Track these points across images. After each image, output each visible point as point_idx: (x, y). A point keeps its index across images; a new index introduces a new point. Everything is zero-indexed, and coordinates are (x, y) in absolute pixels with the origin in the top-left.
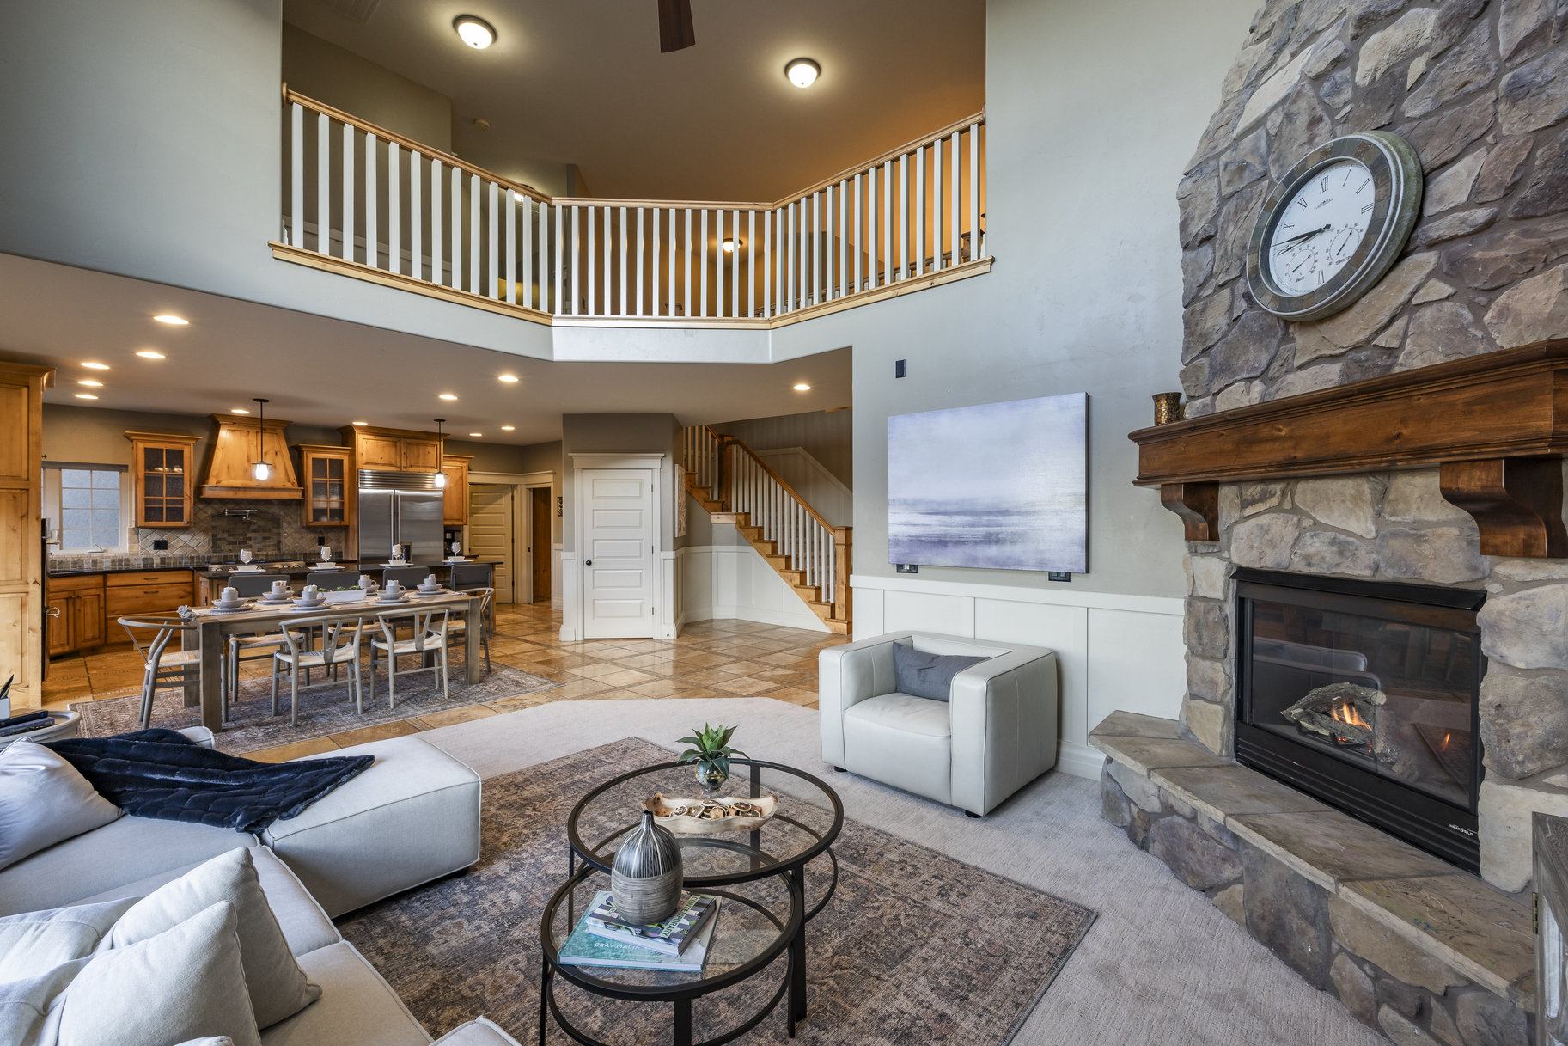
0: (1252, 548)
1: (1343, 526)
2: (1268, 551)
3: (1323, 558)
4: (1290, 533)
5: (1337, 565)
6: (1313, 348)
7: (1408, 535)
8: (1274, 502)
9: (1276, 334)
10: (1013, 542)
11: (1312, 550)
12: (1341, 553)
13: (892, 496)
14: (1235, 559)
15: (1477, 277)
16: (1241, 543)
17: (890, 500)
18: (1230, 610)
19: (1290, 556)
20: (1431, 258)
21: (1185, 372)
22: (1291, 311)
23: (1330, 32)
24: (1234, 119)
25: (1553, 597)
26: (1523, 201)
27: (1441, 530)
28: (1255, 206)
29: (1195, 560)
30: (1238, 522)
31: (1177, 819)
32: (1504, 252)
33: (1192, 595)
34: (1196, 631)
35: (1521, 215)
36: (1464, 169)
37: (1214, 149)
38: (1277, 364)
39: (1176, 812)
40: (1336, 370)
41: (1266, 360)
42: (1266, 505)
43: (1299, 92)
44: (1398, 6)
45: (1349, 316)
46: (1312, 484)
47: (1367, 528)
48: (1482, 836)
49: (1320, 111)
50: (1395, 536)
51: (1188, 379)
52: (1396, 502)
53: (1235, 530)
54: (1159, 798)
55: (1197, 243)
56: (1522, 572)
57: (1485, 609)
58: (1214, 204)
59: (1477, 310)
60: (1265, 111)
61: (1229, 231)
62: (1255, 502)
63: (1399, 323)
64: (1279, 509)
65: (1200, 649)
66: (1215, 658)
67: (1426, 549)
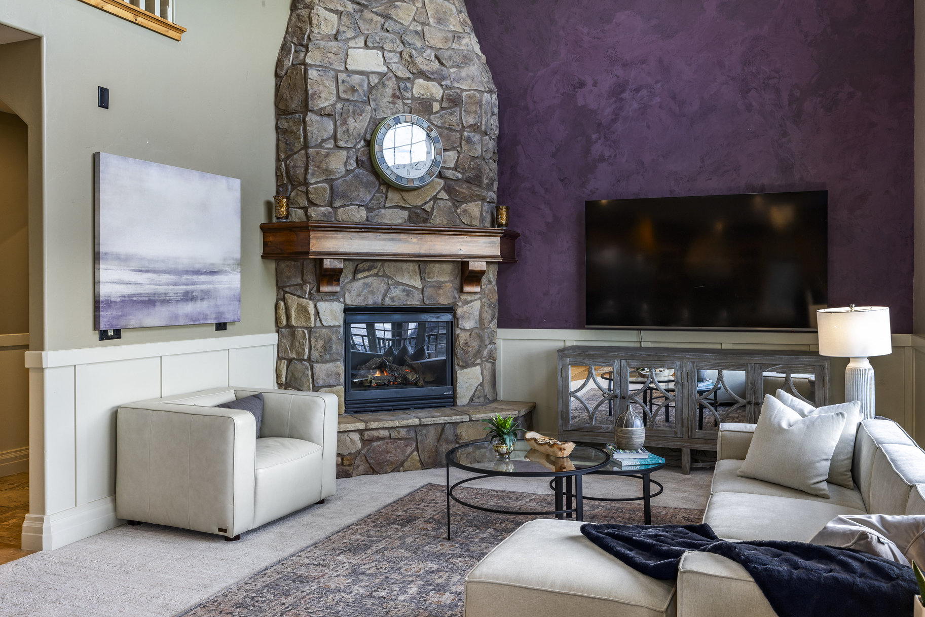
0: (360, 295)
1: (409, 283)
2: (370, 296)
3: (399, 298)
4: (383, 287)
5: (406, 301)
6: (396, 201)
7: (435, 286)
8: (374, 271)
9: (375, 187)
10: (203, 299)
11: (394, 294)
12: (408, 295)
13: (103, 249)
14: (348, 302)
15: (456, 196)
16: (353, 293)
17: (99, 253)
18: (342, 331)
19: (384, 298)
20: (442, 182)
21: (315, 189)
22: (404, 183)
23: (391, 55)
24: (341, 56)
25: (477, 305)
26: (469, 177)
27: (447, 284)
28: (366, 117)
29: (319, 304)
30: (351, 282)
31: (375, 444)
32: (465, 191)
33: (315, 326)
34: (324, 347)
35: (468, 181)
36: (452, 156)
37: (331, 64)
38: (374, 202)
39: (378, 439)
40: (405, 214)
41: (369, 199)
42: (369, 273)
43: (390, 78)
44: (433, 77)
45: (415, 193)
46: (394, 264)
47: (418, 284)
48: (459, 390)
49: (398, 93)
50: (431, 287)
51: (317, 194)
52: (429, 273)
53: (349, 286)
54: (362, 440)
55: (322, 113)
56: (469, 298)
57: (460, 311)
58: (334, 98)
59: (456, 207)
60: (368, 70)
61: (351, 121)
62: (364, 271)
63: (432, 202)
64: (377, 275)
65: (328, 357)
66: (337, 360)
67: (441, 292)
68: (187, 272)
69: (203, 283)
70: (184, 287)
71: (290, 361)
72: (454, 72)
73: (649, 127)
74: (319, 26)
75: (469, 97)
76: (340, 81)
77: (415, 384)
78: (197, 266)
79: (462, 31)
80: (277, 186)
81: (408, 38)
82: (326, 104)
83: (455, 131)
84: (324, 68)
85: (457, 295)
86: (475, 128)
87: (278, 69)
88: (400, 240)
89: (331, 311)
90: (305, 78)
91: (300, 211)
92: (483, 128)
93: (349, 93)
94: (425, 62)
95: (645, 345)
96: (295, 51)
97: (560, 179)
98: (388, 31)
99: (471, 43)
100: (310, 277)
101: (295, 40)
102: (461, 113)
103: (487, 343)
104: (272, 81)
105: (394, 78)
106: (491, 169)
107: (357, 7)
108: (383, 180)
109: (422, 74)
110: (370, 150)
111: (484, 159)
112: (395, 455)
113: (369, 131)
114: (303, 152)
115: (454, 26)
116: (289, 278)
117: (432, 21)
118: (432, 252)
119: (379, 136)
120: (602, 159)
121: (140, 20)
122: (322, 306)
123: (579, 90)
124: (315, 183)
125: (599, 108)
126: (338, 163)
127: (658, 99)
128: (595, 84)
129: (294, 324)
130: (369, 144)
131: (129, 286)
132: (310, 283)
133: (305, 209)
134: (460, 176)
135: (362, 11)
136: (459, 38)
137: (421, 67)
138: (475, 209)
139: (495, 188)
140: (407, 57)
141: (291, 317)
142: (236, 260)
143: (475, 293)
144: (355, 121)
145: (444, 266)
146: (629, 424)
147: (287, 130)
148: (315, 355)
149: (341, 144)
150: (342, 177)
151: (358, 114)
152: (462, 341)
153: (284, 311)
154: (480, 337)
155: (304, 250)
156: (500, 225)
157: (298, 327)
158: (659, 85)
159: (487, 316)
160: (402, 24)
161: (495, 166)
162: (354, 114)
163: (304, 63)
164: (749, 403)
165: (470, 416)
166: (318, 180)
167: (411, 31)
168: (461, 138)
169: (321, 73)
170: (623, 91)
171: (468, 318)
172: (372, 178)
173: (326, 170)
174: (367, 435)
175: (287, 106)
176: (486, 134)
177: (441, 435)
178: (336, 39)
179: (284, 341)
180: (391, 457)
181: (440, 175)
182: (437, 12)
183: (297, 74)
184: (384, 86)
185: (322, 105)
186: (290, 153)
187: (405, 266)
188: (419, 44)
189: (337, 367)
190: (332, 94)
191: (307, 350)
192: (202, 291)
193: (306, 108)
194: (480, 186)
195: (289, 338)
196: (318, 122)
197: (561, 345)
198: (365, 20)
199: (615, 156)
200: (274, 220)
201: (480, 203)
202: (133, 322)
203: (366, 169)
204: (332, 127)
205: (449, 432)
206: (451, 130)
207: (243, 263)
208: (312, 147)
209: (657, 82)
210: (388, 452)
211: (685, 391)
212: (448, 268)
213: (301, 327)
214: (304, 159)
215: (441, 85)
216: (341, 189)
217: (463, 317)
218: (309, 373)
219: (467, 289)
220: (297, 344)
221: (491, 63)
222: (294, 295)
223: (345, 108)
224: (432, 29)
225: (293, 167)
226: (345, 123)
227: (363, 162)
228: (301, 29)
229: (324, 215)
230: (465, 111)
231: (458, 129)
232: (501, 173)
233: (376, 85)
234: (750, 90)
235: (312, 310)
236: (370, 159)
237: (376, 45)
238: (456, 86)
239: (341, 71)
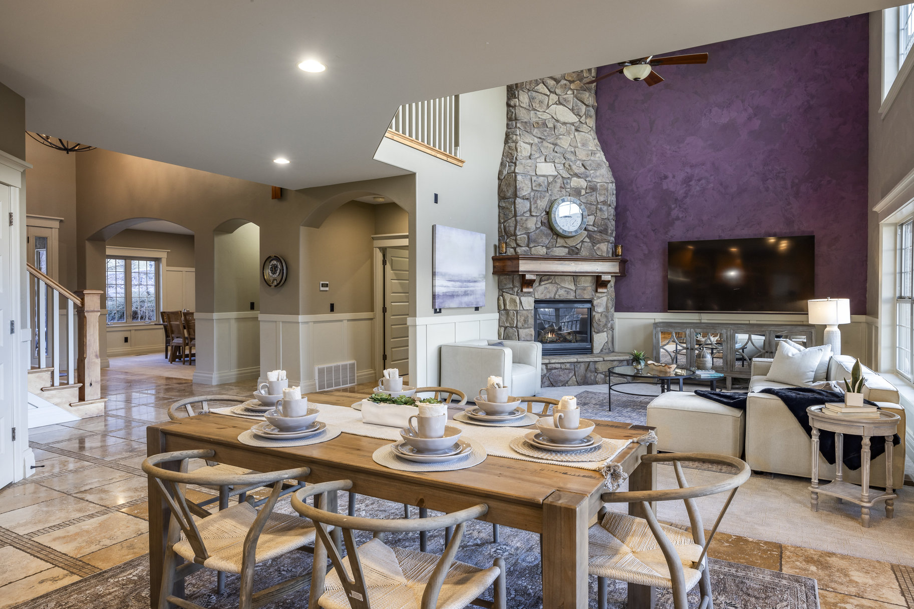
0: (542, 293)
1: (568, 287)
2: (548, 294)
3: (563, 295)
4: (554, 289)
5: (566, 297)
6: (562, 243)
7: (582, 289)
8: (550, 281)
9: (551, 236)
10: (471, 295)
11: (561, 293)
12: (567, 294)
13: (437, 270)
14: (537, 297)
15: (594, 240)
16: (539, 292)
17: (435, 272)
18: (533, 312)
19: (555, 295)
20: (586, 232)
21: (520, 238)
22: (566, 234)
23: (559, 165)
24: (533, 167)
25: (605, 299)
26: (601, 229)
27: (589, 288)
28: (547, 199)
29: (521, 298)
30: (538, 286)
31: (553, 371)
32: (598, 237)
33: (520, 310)
34: (525, 321)
35: (600, 232)
36: (592, 218)
37: (528, 172)
38: (550, 244)
39: (555, 368)
40: (567, 250)
41: (547, 242)
42: (548, 282)
43: (559, 178)
44: (581, 176)
45: (572, 239)
46: (560, 277)
47: (573, 288)
48: (594, 345)
49: (563, 186)
50: (580, 289)
51: (521, 240)
52: (579, 282)
53: (537, 288)
54: (547, 369)
55: (524, 198)
56: (600, 295)
57: (595, 303)
58: (530, 190)
59: (594, 246)
60: (548, 174)
61: (539, 202)
62: (545, 280)
63: (581, 244)
64: (551, 283)
65: (526, 326)
66: (531, 327)
67: (585, 292)
68: (465, 281)
69: (472, 287)
70: (464, 289)
71: (506, 328)
72: (593, 173)
73: (706, 201)
74: (521, 152)
75: (601, 186)
76: (533, 181)
77: (570, 342)
78: (469, 278)
79: (596, 150)
80: (499, 236)
81: (567, 156)
82: (526, 193)
83: (593, 205)
84: (525, 174)
85: (594, 294)
86: (604, 203)
87: (500, 176)
88: (565, 264)
89: (528, 301)
90: (515, 180)
91: (512, 250)
92: (609, 203)
93: (538, 187)
94: (577, 168)
95: (703, 321)
96: (509, 166)
97: (652, 230)
98: (556, 152)
99: (600, 156)
100: (517, 284)
101: (508, 160)
102: (596, 195)
103: (610, 320)
104: (497, 181)
105: (561, 178)
106: (612, 225)
107: (540, 140)
108: (555, 232)
109: (577, 175)
110: (548, 217)
111: (609, 220)
112: (564, 377)
113: (548, 207)
114: (514, 218)
115: (591, 147)
116: (505, 284)
117: (579, 145)
118: (582, 271)
119: (554, 209)
120: (678, 218)
121: (449, 159)
122: (523, 299)
123: (664, 180)
124: (520, 235)
125: (676, 191)
126: (532, 224)
127: (712, 185)
128: (674, 177)
129: (508, 308)
130: (548, 213)
131: (445, 288)
132: (517, 287)
133: (515, 249)
134: (596, 229)
135: (542, 142)
136: (595, 154)
137: (575, 171)
138: (604, 247)
139: (614, 235)
140: (568, 166)
141: (506, 305)
142: (483, 275)
143: (604, 293)
144: (541, 202)
145: (587, 278)
146: (704, 357)
147: (504, 207)
148: (520, 325)
149: (534, 214)
150: (534, 231)
151: (543, 199)
152: (596, 319)
153: (502, 301)
154: (606, 316)
155: (516, 270)
156: (619, 255)
157: (510, 310)
158: (712, 177)
159: (610, 305)
160: (564, 148)
161: (614, 223)
162: (540, 198)
163: (514, 172)
164: (767, 352)
165: (603, 358)
166: (522, 233)
167: (569, 152)
168: (596, 208)
169: (523, 177)
170: (690, 181)
171: (600, 306)
172: (549, 232)
173: (527, 228)
174: (549, 366)
175: (505, 195)
176: (610, 206)
177: (587, 368)
178: (530, 158)
179: (502, 317)
180: (562, 378)
181: (585, 229)
182: (582, 140)
183: (510, 178)
184: (556, 182)
185: (524, 194)
186: (506, 219)
187: (566, 278)
188: (573, 158)
189: (531, 331)
190: (529, 188)
191: (515, 322)
192: (471, 291)
193: (515, 195)
194: (606, 234)
195: (505, 316)
196: (522, 203)
197: (653, 321)
198: (544, 147)
199: (686, 216)
200: (498, 255)
201: (607, 243)
202: (447, 306)
203: (546, 227)
204: (529, 205)
205: (592, 366)
206: (591, 204)
207: (486, 277)
208: (518, 216)
209: (711, 175)
210: (560, 376)
211: (729, 346)
212: (589, 279)
213: (512, 311)
214: (515, 222)
215: (586, 180)
216: (533, 237)
217: (597, 306)
218: (517, 334)
219: (600, 290)
220: (510, 319)
221: (611, 166)
222: (508, 293)
223: (536, 195)
224: (580, 150)
225: (508, 227)
226: (536, 203)
227: (545, 223)
228: (511, 154)
229: (525, 251)
230: (599, 194)
231: (595, 203)
232: (617, 227)
233: (552, 182)
234: (768, 179)
235: (518, 301)
236: (548, 221)
237: (551, 160)
238: (594, 180)
239: (533, 176)
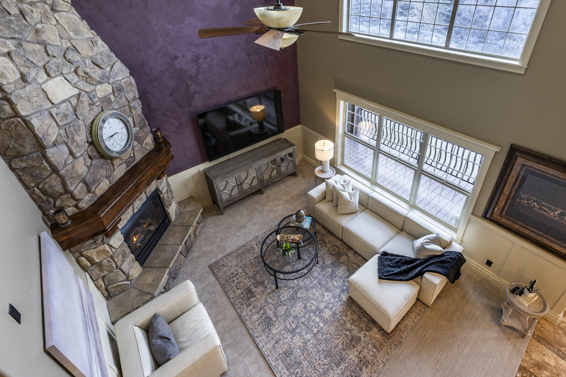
0: (124, 220)
2: (128, 216)
5: (142, 203)
6: (118, 163)
9: (105, 164)
12: (141, 200)
14: (121, 228)
15: (140, 139)
19: (133, 211)
21: (76, 191)
23: (71, 76)
24: (42, 95)
25: (164, 180)
26: (142, 126)
28: (82, 128)
33: (113, 253)
34: (123, 256)
35: (142, 128)
36: (130, 119)
37: (41, 106)
38: (109, 172)
40: (124, 165)
41: (105, 173)
44: (104, 81)
48: (170, 216)
49: (91, 102)
51: (79, 193)
55: (55, 144)
56: (161, 180)
57: (160, 188)
58: (57, 130)
59: (142, 145)
60: (66, 97)
61: (75, 137)
63: (132, 151)
65: (125, 259)
66: (129, 255)
67: (151, 186)
71: (103, 277)
72: (111, 71)
73: (214, 75)
74: (4, 77)
75: (125, 83)
76: (55, 116)
79: (93, 36)
80: (37, 204)
81: (71, 57)
82: (55, 137)
83: (126, 106)
84: (39, 112)
85: (157, 183)
86: (134, 98)
89: (117, 239)
90: (30, 127)
91: (71, 209)
92: (137, 97)
93: (64, 119)
94: (92, 71)
97: (177, 106)
98: (54, 57)
102: (125, 95)
105: (85, 95)
108: (107, 158)
109: (98, 82)
110: (95, 147)
113: (89, 136)
114: (54, 175)
115: (87, 33)
120: (196, 92)
122: (111, 241)
123: (175, 60)
124: (75, 188)
125: (188, 69)
126: (81, 167)
127: (215, 62)
128: (183, 57)
129: (98, 261)
130: (92, 143)
133: (76, 205)
134: (138, 129)
137: (94, 77)
138: (150, 140)
140: (83, 74)
141: (94, 260)
144: (79, 136)
147: (26, 168)
148: (119, 263)
149: (77, 155)
150: (88, 173)
151: (78, 131)
152: (166, 198)
153: (86, 260)
154: (171, 191)
155: (100, 229)
157: (102, 261)
158: (215, 55)
160: (57, 46)
162: (76, 131)
163: (17, 116)
166: (76, 185)
168: (130, 108)
169: (40, 118)
170: (199, 59)
171: (164, 188)
172: (102, 161)
173: (78, 176)
175: (18, 152)
179: (94, 272)
183: (16, 126)
184: (82, 102)
185: (53, 139)
186: (39, 180)
188: (79, 58)
189: (130, 258)
190: (54, 127)
191: (114, 265)
193: (41, 147)
194: (146, 127)
195: (97, 269)
196: (56, 151)
198: (30, 53)
199: (202, 89)
201: (150, 135)
203: (97, 159)
204: (66, 148)
206: (124, 106)
208: (62, 170)
209: (213, 54)
213: (104, 259)
214: (59, 179)
215: (109, 83)
216: (91, 180)
217: (162, 189)
218: (120, 272)
220: (105, 267)
222: (91, 249)
223: (67, 131)
225: (50, 188)
226: (73, 140)
227: (95, 156)
229: (90, 200)
230: (126, 92)
231: (127, 104)
233: (77, 104)
235: (107, 248)
236: (98, 152)
237: (57, 73)
238: (116, 79)
239: (50, 108)
